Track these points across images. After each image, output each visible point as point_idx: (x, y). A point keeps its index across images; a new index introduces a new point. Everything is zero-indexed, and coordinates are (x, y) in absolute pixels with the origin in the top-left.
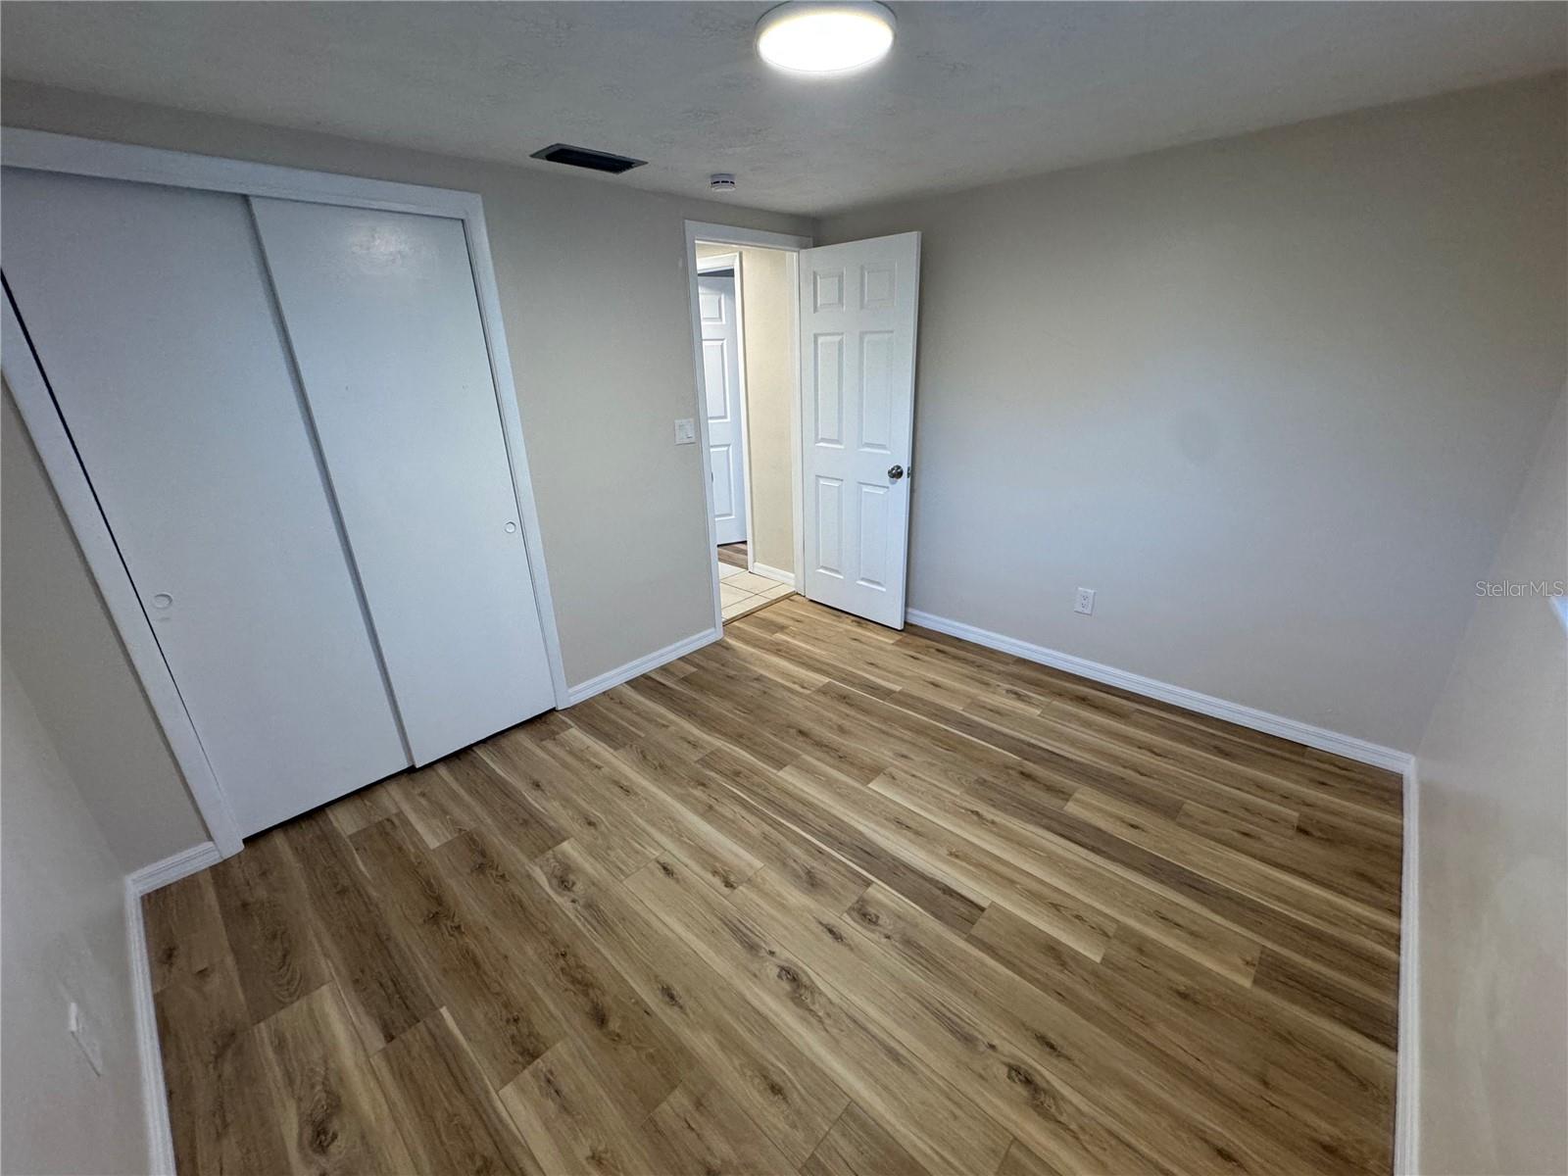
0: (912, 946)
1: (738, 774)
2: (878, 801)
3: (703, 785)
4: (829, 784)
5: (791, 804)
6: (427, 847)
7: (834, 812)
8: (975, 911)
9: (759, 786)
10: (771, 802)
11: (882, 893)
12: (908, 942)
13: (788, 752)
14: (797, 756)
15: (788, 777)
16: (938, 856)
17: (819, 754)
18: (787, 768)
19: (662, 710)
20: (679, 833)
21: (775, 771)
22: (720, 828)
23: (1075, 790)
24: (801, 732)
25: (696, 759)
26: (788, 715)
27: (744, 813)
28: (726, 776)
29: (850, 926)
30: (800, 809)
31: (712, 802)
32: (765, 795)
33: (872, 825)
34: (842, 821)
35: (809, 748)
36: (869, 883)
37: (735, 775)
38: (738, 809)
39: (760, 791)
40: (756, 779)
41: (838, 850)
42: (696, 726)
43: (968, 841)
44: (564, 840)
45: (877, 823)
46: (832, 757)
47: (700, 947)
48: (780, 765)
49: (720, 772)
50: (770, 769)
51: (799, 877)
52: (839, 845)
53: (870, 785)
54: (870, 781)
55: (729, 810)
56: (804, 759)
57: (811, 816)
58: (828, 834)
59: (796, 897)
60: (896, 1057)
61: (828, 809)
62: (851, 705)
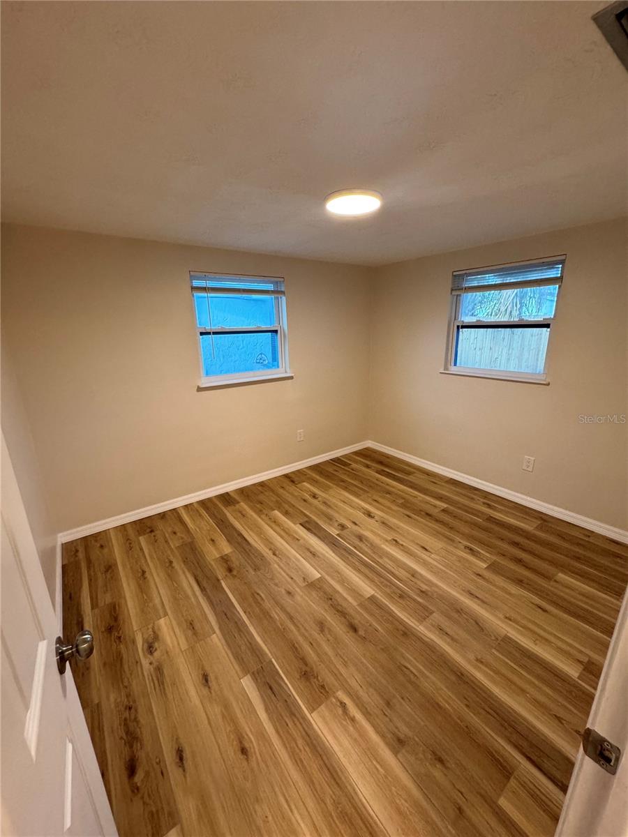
0: (330, 519)
1: (401, 597)
2: (319, 566)
3: (422, 591)
4: (343, 581)
5: (367, 571)
6: (562, 573)
7: (344, 564)
8: (303, 524)
9: (386, 586)
10: (379, 574)
11: (334, 532)
12: (331, 519)
13: (366, 609)
14: (361, 605)
15: (368, 590)
16: (304, 539)
17: (345, 604)
18: (369, 596)
19: (497, 691)
20: (425, 564)
21: (376, 594)
22: (405, 564)
23: (216, 560)
24: (355, 630)
25: (434, 614)
26: (364, 655)
27: (393, 570)
28: (409, 597)
29: (349, 525)
30: (363, 569)
31: (413, 579)
32: (382, 580)
33: (327, 555)
34: (340, 558)
35: (351, 612)
36: (338, 535)
37: (402, 596)
38: (397, 573)
39: (385, 582)
40: (388, 590)
41: (346, 547)
42: (449, 655)
43: (287, 543)
44: (486, 568)
45: (325, 556)
46: (336, 600)
47: (402, 525)
48: (372, 599)
49: (415, 600)
50: (379, 597)
51: (366, 540)
52: (346, 549)
53: (320, 576)
54: (319, 580)
55: (402, 574)
56: (355, 600)
57: (357, 563)
58: (350, 554)
59: (367, 534)
60: (344, 502)
61: (347, 566)
62: (303, 660)
